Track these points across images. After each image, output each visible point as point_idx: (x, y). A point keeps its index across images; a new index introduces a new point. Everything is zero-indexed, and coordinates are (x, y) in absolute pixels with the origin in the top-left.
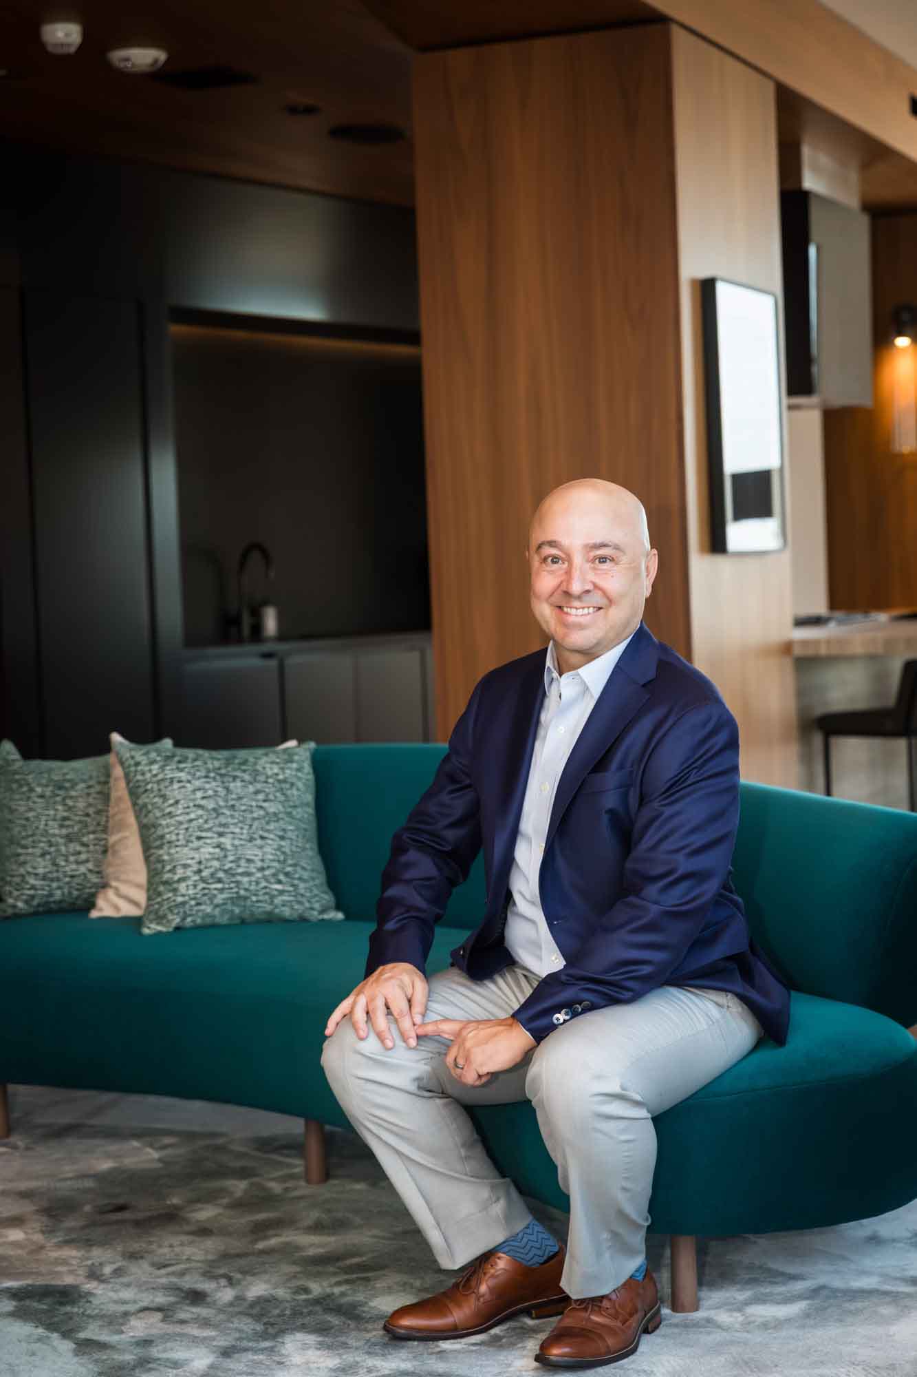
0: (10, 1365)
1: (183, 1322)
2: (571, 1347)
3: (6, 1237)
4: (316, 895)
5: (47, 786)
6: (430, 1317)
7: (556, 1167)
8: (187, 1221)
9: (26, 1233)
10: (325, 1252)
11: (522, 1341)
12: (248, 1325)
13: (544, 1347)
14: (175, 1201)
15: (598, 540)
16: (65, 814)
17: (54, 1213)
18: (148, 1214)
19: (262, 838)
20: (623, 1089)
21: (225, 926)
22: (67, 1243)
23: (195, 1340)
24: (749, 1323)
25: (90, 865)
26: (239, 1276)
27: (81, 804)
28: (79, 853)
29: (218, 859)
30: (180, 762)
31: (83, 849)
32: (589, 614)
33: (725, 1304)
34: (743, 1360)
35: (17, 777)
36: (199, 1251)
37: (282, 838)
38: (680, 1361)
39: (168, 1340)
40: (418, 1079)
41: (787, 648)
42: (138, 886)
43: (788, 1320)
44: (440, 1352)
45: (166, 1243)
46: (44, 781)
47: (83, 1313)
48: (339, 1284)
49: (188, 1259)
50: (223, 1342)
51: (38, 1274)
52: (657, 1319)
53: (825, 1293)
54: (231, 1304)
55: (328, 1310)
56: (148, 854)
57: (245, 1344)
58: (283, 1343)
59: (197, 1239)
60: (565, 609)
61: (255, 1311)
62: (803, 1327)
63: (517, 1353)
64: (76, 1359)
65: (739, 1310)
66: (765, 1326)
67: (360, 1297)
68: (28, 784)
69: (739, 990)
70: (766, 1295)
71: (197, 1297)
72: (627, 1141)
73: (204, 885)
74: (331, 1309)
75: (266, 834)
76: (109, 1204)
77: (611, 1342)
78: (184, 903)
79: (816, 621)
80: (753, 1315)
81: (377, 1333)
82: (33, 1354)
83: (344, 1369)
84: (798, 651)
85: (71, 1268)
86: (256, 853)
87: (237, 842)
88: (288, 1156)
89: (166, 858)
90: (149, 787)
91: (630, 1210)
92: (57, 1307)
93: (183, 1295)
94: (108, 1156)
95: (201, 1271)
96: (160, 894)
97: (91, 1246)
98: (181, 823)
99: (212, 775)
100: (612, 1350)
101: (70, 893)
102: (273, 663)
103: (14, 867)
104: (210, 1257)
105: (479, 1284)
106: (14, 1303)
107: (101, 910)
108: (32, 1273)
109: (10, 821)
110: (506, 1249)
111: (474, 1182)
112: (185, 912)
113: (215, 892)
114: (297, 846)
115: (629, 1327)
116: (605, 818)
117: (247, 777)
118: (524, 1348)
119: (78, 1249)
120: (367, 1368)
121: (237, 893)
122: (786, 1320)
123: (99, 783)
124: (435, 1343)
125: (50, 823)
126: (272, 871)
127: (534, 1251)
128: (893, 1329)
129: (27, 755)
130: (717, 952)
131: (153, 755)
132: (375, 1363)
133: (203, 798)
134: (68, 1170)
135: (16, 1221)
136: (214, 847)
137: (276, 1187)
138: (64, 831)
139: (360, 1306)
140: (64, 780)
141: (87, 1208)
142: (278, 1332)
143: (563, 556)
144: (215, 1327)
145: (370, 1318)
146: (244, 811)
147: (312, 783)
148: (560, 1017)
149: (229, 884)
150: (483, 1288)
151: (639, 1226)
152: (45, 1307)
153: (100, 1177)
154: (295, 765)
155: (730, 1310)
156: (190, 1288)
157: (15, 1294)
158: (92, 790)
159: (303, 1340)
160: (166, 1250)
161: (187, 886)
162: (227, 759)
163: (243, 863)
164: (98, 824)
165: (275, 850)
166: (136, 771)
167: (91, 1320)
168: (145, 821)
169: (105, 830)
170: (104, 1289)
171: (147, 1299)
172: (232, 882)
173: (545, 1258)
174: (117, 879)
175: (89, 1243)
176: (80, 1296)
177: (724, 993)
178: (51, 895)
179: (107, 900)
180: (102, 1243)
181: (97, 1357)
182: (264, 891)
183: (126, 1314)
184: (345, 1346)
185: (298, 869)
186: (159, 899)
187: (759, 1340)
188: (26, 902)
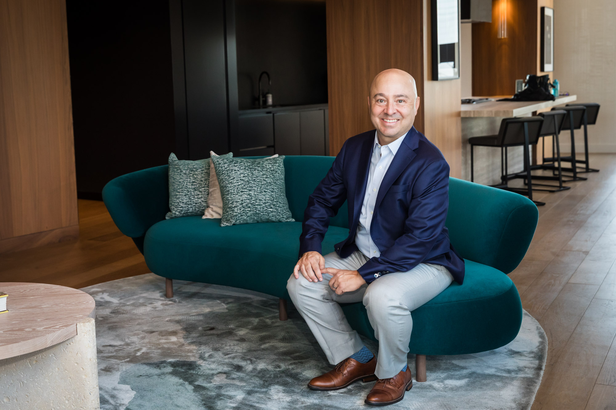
0: (170, 395)
1: (233, 379)
2: (378, 398)
3: (170, 340)
4: (285, 213)
5: (187, 170)
6: (325, 382)
7: (374, 331)
8: (236, 335)
9: (177, 338)
10: (287, 350)
11: (360, 392)
12: (257, 381)
13: (369, 397)
14: (232, 326)
15: (399, 94)
16: (194, 180)
17: (188, 330)
18: (222, 331)
19: (265, 192)
20: (400, 304)
21: (252, 223)
22: (192, 343)
23: (238, 387)
24: (446, 388)
25: (203, 199)
26: (255, 359)
27: (199, 177)
28: (199, 195)
29: (249, 199)
30: (235, 163)
31: (200, 193)
32: (394, 122)
33: (437, 379)
34: (443, 404)
35: (176, 166)
36: (240, 348)
37: (272, 192)
38: (420, 404)
39: (228, 387)
40: (323, 296)
41: (459, 114)
42: (220, 207)
43: (461, 387)
44: (329, 396)
45: (228, 345)
46: (186, 168)
47: (197, 374)
48: (291, 364)
49: (236, 352)
50: (248, 388)
51: (181, 356)
52: (411, 385)
53: (475, 375)
54: (251, 372)
55: (287, 376)
56: (223, 197)
57: (256, 389)
58: (270, 389)
59: (240, 343)
60: (385, 120)
61: (260, 375)
62: (466, 390)
63: (358, 397)
64: (194, 394)
65: (442, 382)
66: (452, 389)
67: (299, 370)
68: (180, 169)
69: (446, 265)
70: (452, 375)
71: (239, 368)
72: (402, 324)
73: (244, 209)
74: (289, 375)
75: (266, 190)
76: (208, 327)
77: (394, 396)
78: (236, 215)
79: (469, 102)
80: (447, 384)
81: (304, 387)
82: (178, 391)
83: (293, 402)
84: (462, 115)
85: (193, 354)
86: (263, 197)
87: (255, 193)
88: (273, 308)
89: (230, 199)
90: (224, 172)
91: (402, 348)
92: (188, 371)
93: (234, 367)
94: (209, 306)
95: (241, 357)
96: (227, 212)
97: (201, 345)
98: (235, 186)
99: (247, 168)
100: (394, 399)
101: (195, 209)
102: (271, 115)
103: (175, 199)
104: (244, 351)
105: (344, 370)
106: (172, 369)
107: (206, 216)
108: (179, 356)
109: (174, 183)
110: (354, 357)
111: (343, 333)
112: (236, 219)
113: (248, 211)
114: (278, 195)
115: (400, 390)
116: (397, 203)
117: (260, 169)
118: (361, 395)
119: (196, 346)
120: (302, 402)
121: (256, 212)
122: (460, 387)
123: (206, 169)
124: (327, 392)
125: (188, 184)
126: (269, 204)
127: (364, 358)
128: (502, 393)
129: (180, 158)
130: (438, 252)
131: (225, 160)
132: (304, 400)
133: (244, 177)
134: (194, 311)
135: (174, 333)
136: (247, 195)
137: (269, 321)
138: (193, 187)
139: (299, 374)
140: (194, 168)
141: (200, 328)
142: (269, 385)
143: (385, 99)
144: (245, 381)
145: (303, 380)
146: (259, 182)
147: (284, 171)
148: (377, 275)
149: (253, 209)
150: (345, 372)
151: (404, 353)
152: (183, 370)
153: (205, 315)
154: (277, 165)
155: (439, 382)
156: (237, 364)
157: (173, 365)
158: (203, 172)
159: (278, 389)
160: (228, 347)
161: (237, 209)
162: (252, 162)
163: (258, 201)
164: (206, 184)
165: (270, 196)
166: (219, 166)
167: (200, 377)
168: (222, 185)
169: (208, 187)
170: (205, 364)
171: (221, 369)
172: (254, 208)
173: (369, 360)
174: (212, 205)
175: (200, 344)
176: (196, 366)
177: (440, 266)
178: (188, 210)
179: (208, 212)
180: (205, 344)
181: (202, 393)
182: (265, 211)
183: (213, 375)
184: (293, 392)
185: (278, 203)
186: (227, 214)
187: (450, 395)
188: (179, 212)
